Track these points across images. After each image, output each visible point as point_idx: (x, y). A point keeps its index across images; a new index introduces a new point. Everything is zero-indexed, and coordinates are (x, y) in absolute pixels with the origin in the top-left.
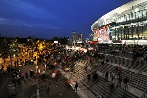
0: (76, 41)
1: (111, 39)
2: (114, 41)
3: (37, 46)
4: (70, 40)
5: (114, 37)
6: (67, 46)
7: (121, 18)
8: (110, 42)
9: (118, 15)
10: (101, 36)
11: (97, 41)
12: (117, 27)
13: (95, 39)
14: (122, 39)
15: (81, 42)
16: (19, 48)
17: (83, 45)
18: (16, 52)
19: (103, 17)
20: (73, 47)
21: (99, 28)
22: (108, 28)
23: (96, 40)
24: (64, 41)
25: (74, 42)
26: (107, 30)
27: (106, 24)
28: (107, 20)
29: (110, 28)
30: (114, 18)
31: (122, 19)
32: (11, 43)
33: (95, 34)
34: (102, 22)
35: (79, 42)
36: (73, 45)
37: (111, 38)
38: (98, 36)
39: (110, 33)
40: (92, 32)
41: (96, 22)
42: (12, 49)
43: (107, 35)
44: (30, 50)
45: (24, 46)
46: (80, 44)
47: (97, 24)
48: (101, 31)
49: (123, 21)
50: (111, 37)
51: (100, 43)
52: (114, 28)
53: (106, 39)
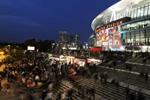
0: (66, 47)
1: (124, 45)
4: (55, 45)
5: (129, 41)
6: (50, 55)
7: (139, 11)
9: (134, 6)
10: (107, 38)
11: (101, 48)
12: (133, 25)
13: (98, 44)
14: (141, 44)
15: (75, 49)
17: (78, 54)
19: (110, 8)
20: (62, 56)
21: (105, 26)
22: (119, 27)
23: (100, 46)
25: (64, 48)
26: (117, 29)
27: (115, 20)
28: (117, 13)
29: (121, 26)
30: (127, 10)
31: (141, 13)
33: (98, 35)
34: (109, 17)
35: (72, 49)
36: (62, 53)
37: (123, 43)
38: (103, 39)
39: (122, 34)
40: (94, 32)
41: (100, 16)
43: (117, 37)
46: (73, 51)
47: (101, 18)
48: (107, 30)
49: (142, 15)
50: (124, 41)
51: (106, 50)
52: (129, 26)
53: (115, 44)
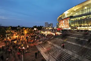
0: (48, 28)
1: (70, 27)
2: (72, 28)
4: (44, 28)
5: (72, 25)
6: (42, 31)
8: (70, 28)
9: (74, 11)
10: (64, 25)
11: (61, 28)
12: (74, 19)
14: (77, 27)
15: (51, 29)
16: (12, 33)
22: (68, 20)
24: (40, 28)
25: (47, 29)
26: (67, 21)
27: (66, 17)
28: (67, 14)
29: (69, 20)
30: (71, 13)
32: (6, 30)
33: (60, 23)
34: (64, 16)
35: (50, 29)
36: (46, 31)
37: (70, 26)
38: (62, 25)
39: (69, 23)
42: (7, 33)
44: (19, 34)
45: (15, 32)
47: (61, 17)
48: (63, 21)
49: (77, 15)
51: (63, 29)
52: (72, 19)
53: (67, 26)
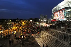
0: (43, 20)
1: (65, 18)
2: (68, 18)
3: (21, 23)
4: (39, 20)
5: (68, 16)
6: (37, 23)
8: (65, 19)
9: (70, 2)
10: (58, 16)
13: (55, 18)
16: (12, 25)
17: (47, 22)
18: (11, 27)
19: (59, 5)
20: (41, 23)
21: (57, 11)
22: (63, 11)
24: (36, 20)
25: (42, 20)
27: (61, 8)
28: (62, 6)
29: (64, 11)
30: (67, 4)
32: (8, 22)
33: (54, 15)
34: (59, 8)
36: (41, 22)
37: (65, 17)
38: (56, 16)
39: (65, 14)
40: (53, 14)
42: (9, 25)
43: (62, 15)
44: (18, 25)
45: (15, 23)
46: (45, 21)
47: (56, 9)
48: (58, 13)
50: (65, 16)
51: (58, 20)
52: (67, 10)
53: (62, 18)
